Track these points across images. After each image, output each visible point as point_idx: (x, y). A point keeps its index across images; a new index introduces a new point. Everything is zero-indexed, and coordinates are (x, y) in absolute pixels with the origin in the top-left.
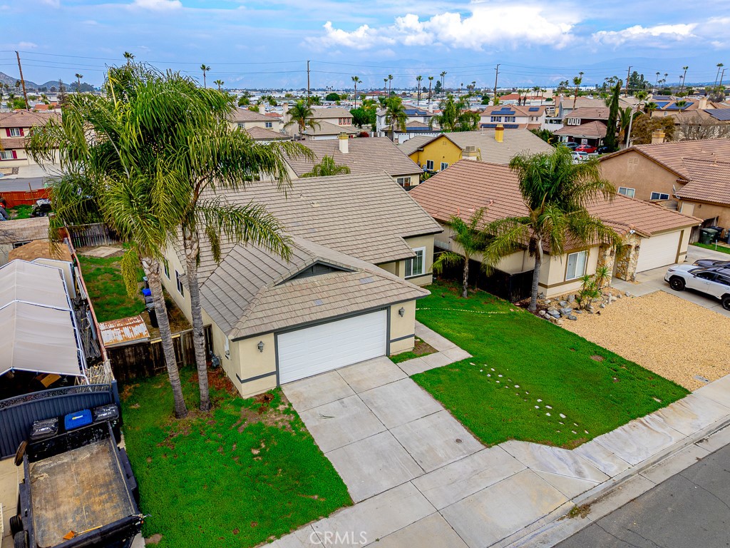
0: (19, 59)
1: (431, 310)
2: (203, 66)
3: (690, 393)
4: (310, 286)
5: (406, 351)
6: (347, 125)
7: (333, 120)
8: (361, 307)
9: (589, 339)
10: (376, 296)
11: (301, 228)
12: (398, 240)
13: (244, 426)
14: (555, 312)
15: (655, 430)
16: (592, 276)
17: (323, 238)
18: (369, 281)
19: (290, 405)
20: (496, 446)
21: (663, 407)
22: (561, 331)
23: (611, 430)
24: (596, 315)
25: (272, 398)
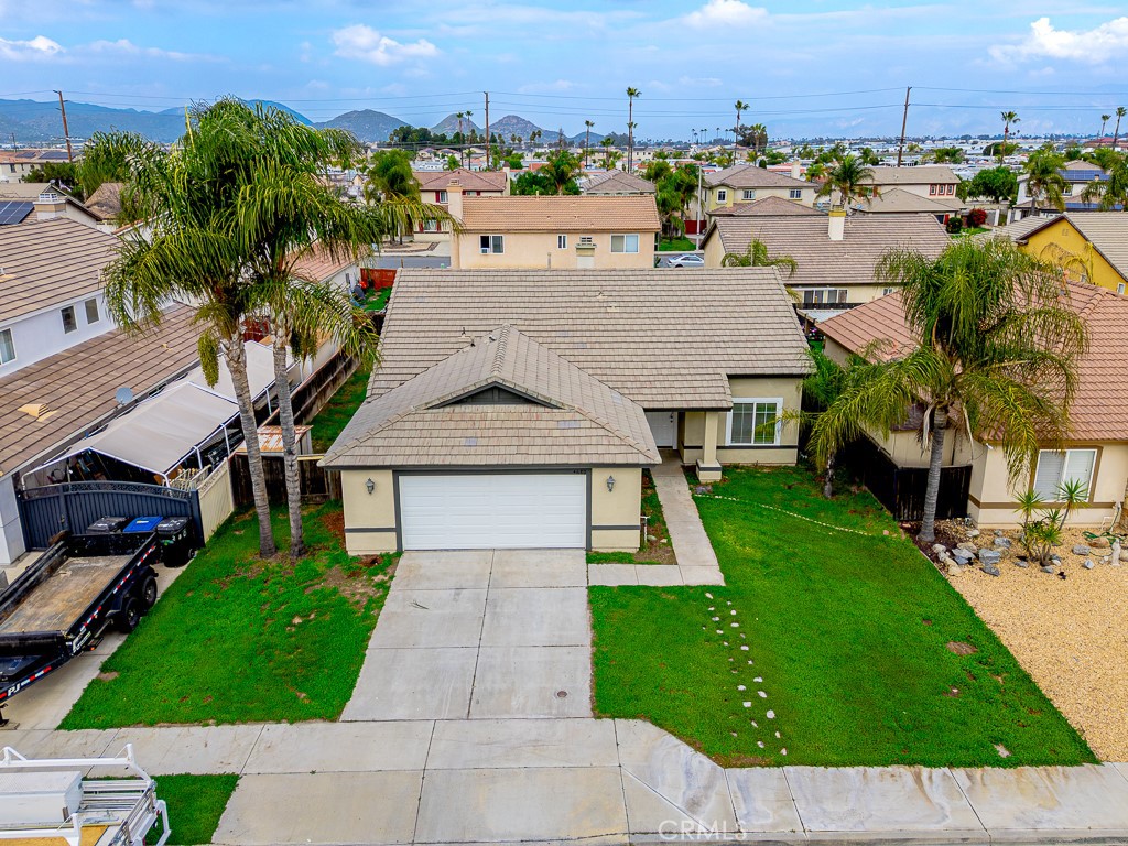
0: (487, 102)
1: (737, 503)
2: (739, 103)
3: (1096, 761)
4: (478, 417)
5: (624, 551)
6: (946, 197)
7: (918, 187)
8: (530, 460)
9: (984, 613)
10: (566, 450)
11: (567, 340)
12: (717, 377)
13: (317, 588)
14: (964, 552)
15: (930, 795)
16: (1110, 505)
17: (589, 358)
18: (573, 424)
19: (392, 578)
20: (611, 721)
21: (999, 766)
22: (939, 586)
23: (837, 765)
24: (1055, 578)
25: (380, 564)
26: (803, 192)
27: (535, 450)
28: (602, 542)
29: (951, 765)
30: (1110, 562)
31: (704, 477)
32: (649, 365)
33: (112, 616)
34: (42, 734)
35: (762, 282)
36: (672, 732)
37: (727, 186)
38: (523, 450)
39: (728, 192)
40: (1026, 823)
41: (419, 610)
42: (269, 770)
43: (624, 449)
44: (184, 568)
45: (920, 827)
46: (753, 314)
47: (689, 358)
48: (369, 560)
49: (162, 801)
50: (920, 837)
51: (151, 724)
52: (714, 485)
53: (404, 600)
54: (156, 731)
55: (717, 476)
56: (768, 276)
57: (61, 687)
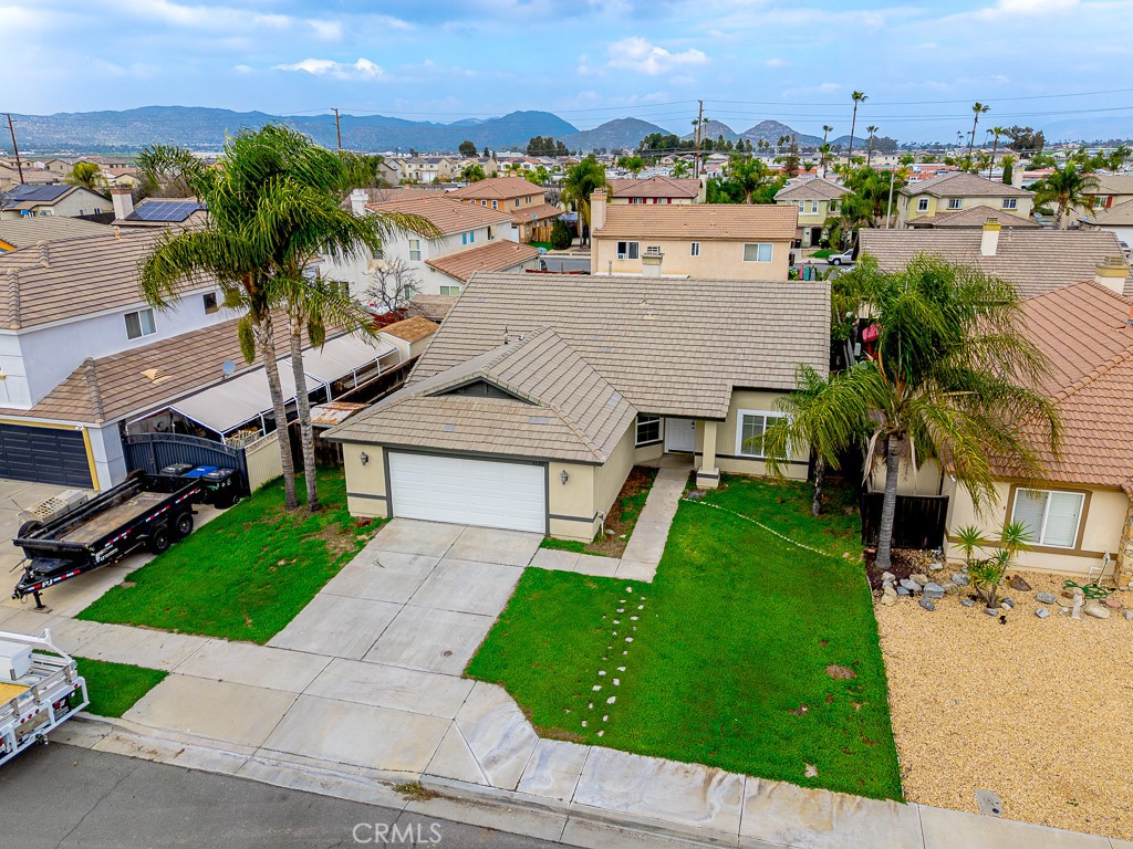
2: (977, 104)
4: (465, 406)
5: (579, 540)
8: (491, 449)
9: (889, 645)
10: (527, 443)
11: (595, 343)
12: (722, 388)
13: (312, 538)
14: (910, 584)
15: (709, 794)
16: (1100, 556)
17: (609, 362)
18: (543, 421)
19: (371, 539)
20: (473, 682)
21: (797, 784)
22: (860, 610)
23: (641, 753)
24: (995, 621)
25: (370, 525)
26: (1020, 202)
27: (500, 440)
28: (561, 530)
29: (749, 773)
30: (1070, 614)
31: (701, 483)
32: (662, 372)
33: (142, 539)
34: (63, 619)
35: (809, 296)
36: (516, 700)
37: (931, 195)
38: (490, 439)
39: (931, 202)
40: (785, 840)
41: (377, 567)
42: (192, 673)
43: (577, 447)
44: (225, 511)
45: (678, 820)
46: (785, 329)
47: (703, 368)
48: (364, 521)
49: (82, 678)
50: (673, 828)
51: (135, 625)
52: (710, 492)
53: (371, 557)
54: (136, 630)
55: (714, 483)
56: (818, 291)
57: (93, 588)
